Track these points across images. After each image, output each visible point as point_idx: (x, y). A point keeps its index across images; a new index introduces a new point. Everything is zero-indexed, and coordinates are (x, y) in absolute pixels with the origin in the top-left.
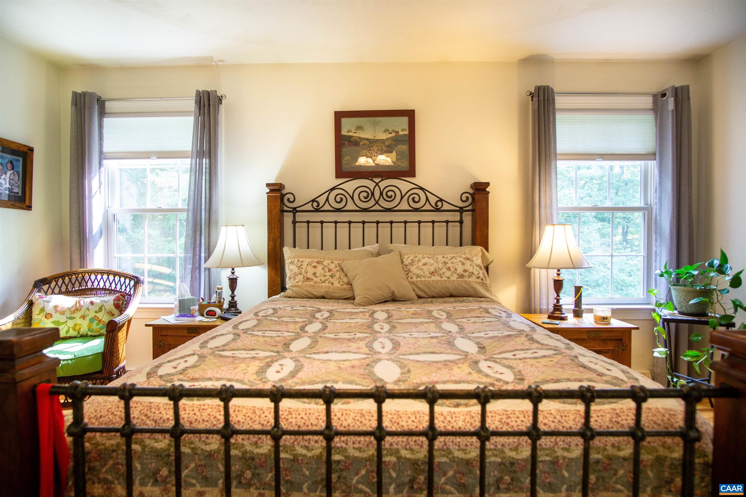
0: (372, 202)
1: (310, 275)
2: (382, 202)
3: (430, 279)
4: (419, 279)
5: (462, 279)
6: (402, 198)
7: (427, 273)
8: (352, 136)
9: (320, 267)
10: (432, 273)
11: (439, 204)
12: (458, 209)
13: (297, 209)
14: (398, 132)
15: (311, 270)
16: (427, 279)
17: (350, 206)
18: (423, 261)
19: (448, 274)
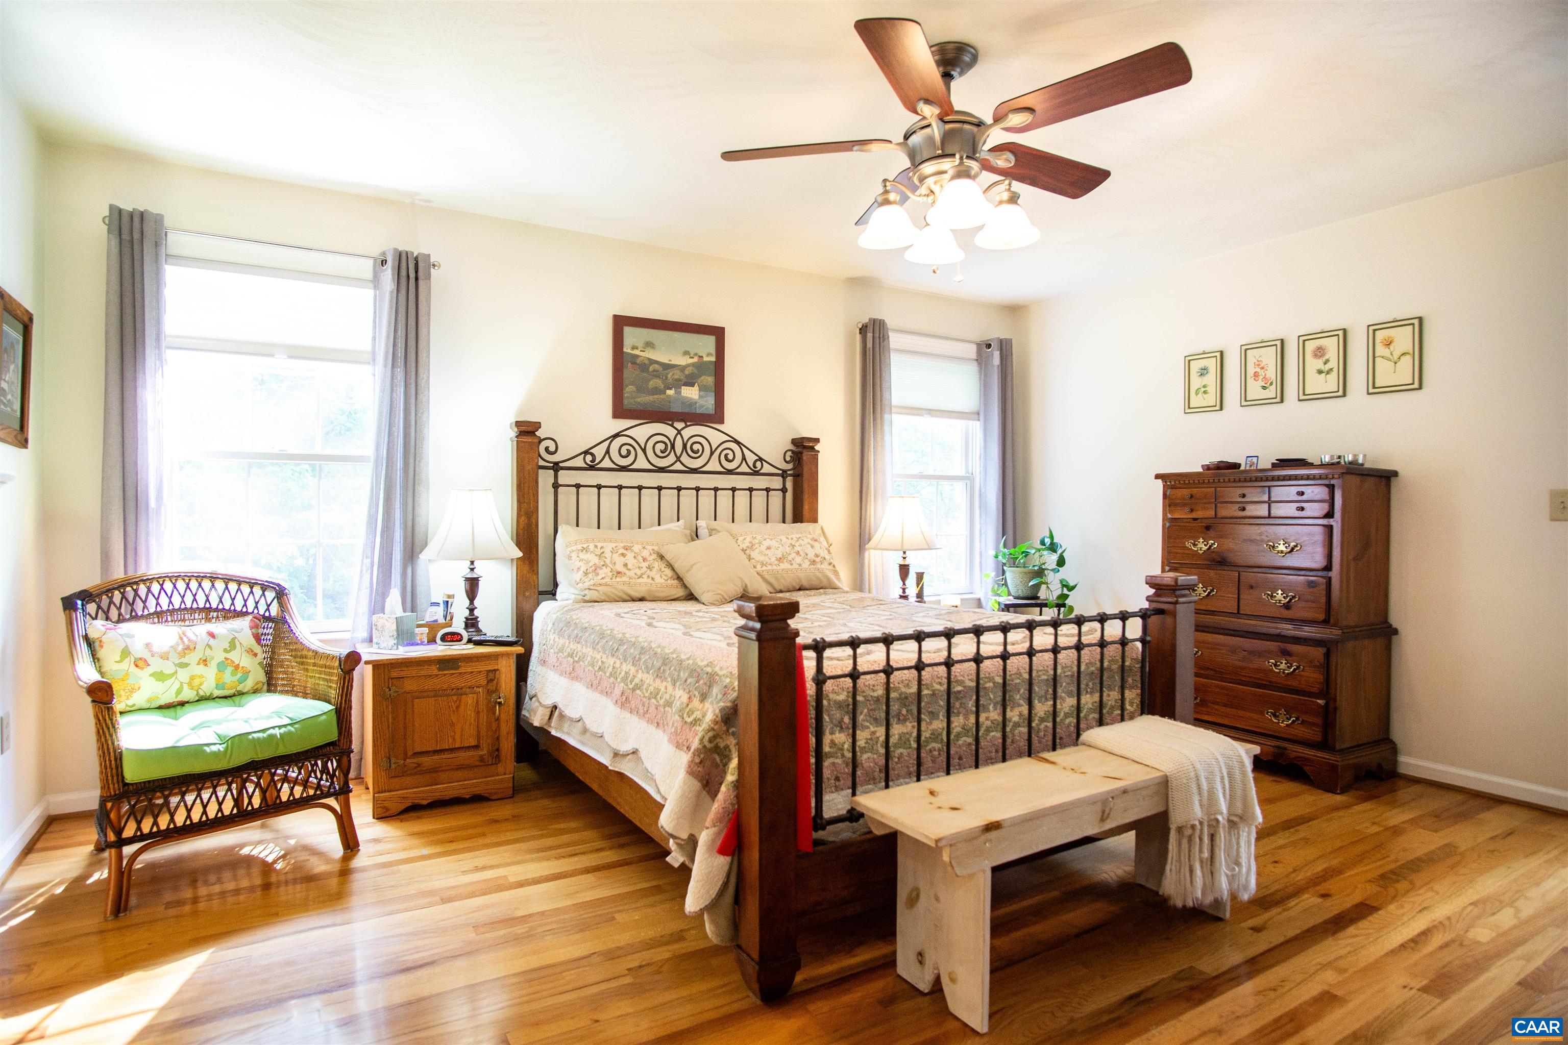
0: (672, 458)
1: (619, 567)
2: (685, 458)
3: (779, 568)
4: (764, 568)
5: (815, 567)
6: (712, 453)
7: (773, 559)
8: (638, 356)
9: (630, 555)
10: (780, 560)
11: (758, 464)
12: (781, 472)
13: (561, 465)
14: (702, 357)
15: (619, 561)
16: (775, 567)
17: (642, 463)
18: (767, 543)
19: (798, 559)
